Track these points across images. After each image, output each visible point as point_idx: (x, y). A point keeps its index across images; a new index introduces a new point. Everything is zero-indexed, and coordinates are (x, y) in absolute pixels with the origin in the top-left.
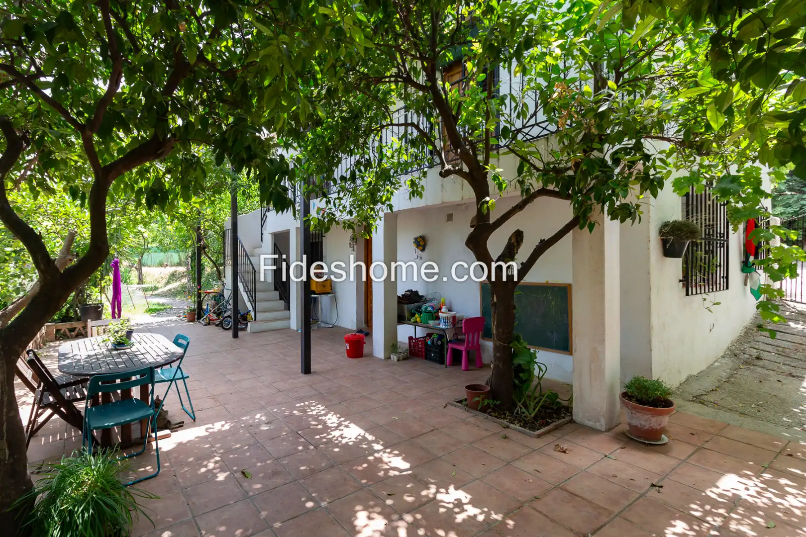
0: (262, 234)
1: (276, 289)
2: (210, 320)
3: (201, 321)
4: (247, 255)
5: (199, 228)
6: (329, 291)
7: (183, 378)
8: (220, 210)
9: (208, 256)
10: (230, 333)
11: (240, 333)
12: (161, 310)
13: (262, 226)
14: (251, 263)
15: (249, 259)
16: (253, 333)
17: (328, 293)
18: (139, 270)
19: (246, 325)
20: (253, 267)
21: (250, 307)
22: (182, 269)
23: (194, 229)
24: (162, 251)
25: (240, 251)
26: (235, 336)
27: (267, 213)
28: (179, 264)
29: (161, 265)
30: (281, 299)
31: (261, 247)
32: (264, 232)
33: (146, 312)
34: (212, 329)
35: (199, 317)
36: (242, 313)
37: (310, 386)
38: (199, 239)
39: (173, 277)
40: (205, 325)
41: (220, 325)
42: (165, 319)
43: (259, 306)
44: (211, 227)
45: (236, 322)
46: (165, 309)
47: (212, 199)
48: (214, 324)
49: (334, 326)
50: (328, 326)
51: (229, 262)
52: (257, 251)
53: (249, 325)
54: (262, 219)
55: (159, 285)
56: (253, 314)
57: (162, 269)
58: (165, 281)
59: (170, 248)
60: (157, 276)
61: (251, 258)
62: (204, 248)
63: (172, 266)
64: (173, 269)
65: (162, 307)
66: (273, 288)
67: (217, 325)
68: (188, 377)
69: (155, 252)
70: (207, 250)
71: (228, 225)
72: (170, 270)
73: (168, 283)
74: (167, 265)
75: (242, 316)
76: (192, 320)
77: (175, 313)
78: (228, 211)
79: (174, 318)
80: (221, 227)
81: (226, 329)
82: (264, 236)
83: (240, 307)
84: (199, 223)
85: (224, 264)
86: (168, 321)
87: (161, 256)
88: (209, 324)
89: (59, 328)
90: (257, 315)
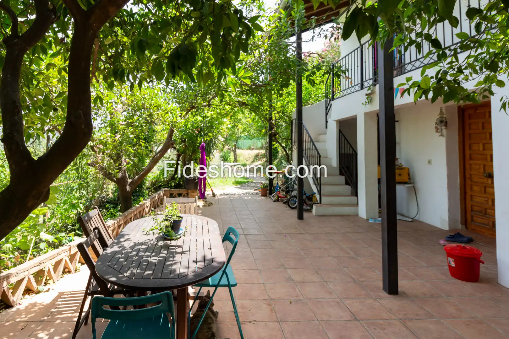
0: (327, 122)
1: (341, 174)
2: (279, 197)
3: (271, 196)
4: (312, 140)
5: (271, 119)
6: (407, 180)
7: (229, 286)
8: (288, 103)
9: (278, 142)
10: (295, 213)
11: (305, 215)
12: (244, 182)
13: (327, 114)
14: (316, 149)
15: (314, 144)
16: (319, 216)
17: (406, 183)
18: (235, 152)
19: (312, 207)
20: (318, 153)
21: (315, 190)
22: (263, 151)
23: (267, 120)
24: (249, 138)
25: (305, 137)
26: (301, 217)
27: (332, 102)
28: (261, 148)
29: (250, 148)
30: (347, 183)
31: (326, 134)
32: (329, 120)
33: (233, 184)
34: (280, 205)
35: (271, 193)
36: (308, 195)
37: (403, 322)
38: (271, 128)
39: (257, 157)
40: (275, 201)
41: (287, 203)
42: (245, 191)
43: (324, 189)
44: (281, 118)
45: (302, 202)
46: (248, 182)
47: (281, 92)
48: (282, 201)
49: (413, 220)
50: (405, 219)
51: (295, 147)
52: (322, 137)
53: (314, 207)
54: (327, 108)
55: (248, 163)
56: (318, 197)
57: (250, 151)
58: (251, 160)
59: (255, 137)
60: (247, 156)
61: (316, 144)
62: (275, 135)
63: (257, 149)
64: (257, 151)
65: (246, 181)
66: (338, 172)
67: (284, 203)
68: (235, 285)
69: (245, 139)
70: (277, 136)
71: (294, 116)
72: (255, 152)
73: (253, 162)
74: (253, 149)
75: (307, 197)
76: (264, 195)
77: (254, 187)
78: (295, 104)
79: (252, 191)
80: (289, 117)
81: (292, 208)
82: (328, 124)
83: (305, 188)
84: (271, 114)
85: (291, 149)
86: (247, 193)
87: (249, 142)
88: (278, 201)
89: (172, 193)
90: (322, 198)
